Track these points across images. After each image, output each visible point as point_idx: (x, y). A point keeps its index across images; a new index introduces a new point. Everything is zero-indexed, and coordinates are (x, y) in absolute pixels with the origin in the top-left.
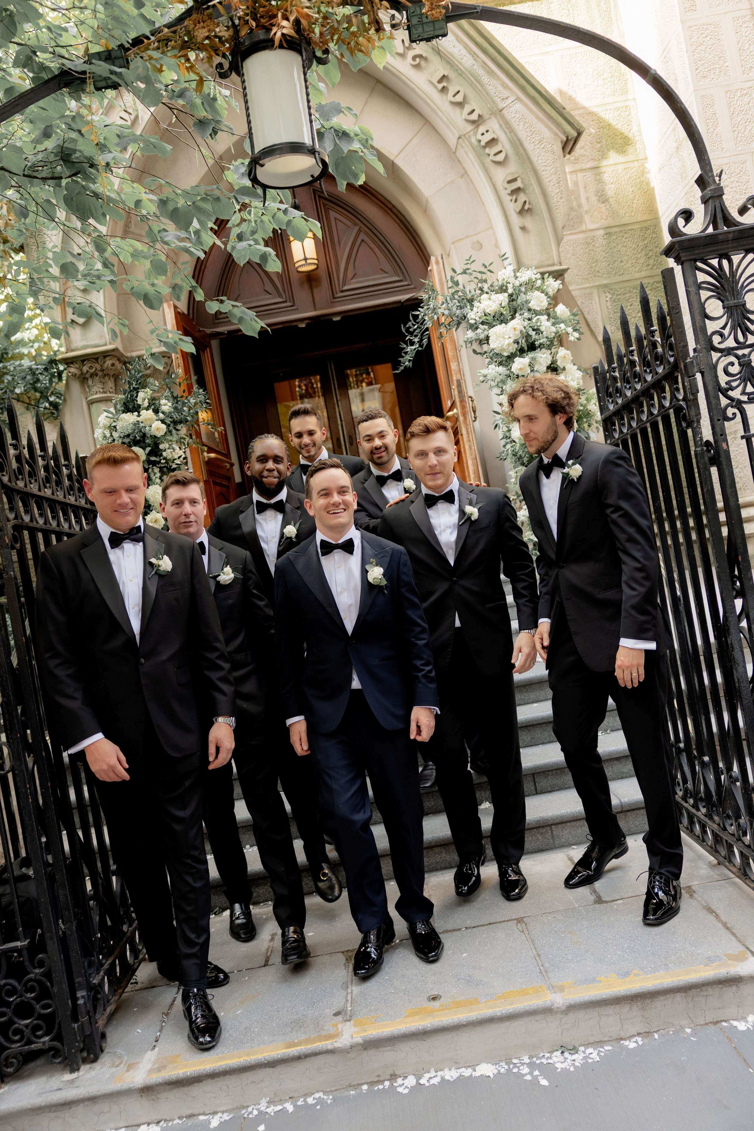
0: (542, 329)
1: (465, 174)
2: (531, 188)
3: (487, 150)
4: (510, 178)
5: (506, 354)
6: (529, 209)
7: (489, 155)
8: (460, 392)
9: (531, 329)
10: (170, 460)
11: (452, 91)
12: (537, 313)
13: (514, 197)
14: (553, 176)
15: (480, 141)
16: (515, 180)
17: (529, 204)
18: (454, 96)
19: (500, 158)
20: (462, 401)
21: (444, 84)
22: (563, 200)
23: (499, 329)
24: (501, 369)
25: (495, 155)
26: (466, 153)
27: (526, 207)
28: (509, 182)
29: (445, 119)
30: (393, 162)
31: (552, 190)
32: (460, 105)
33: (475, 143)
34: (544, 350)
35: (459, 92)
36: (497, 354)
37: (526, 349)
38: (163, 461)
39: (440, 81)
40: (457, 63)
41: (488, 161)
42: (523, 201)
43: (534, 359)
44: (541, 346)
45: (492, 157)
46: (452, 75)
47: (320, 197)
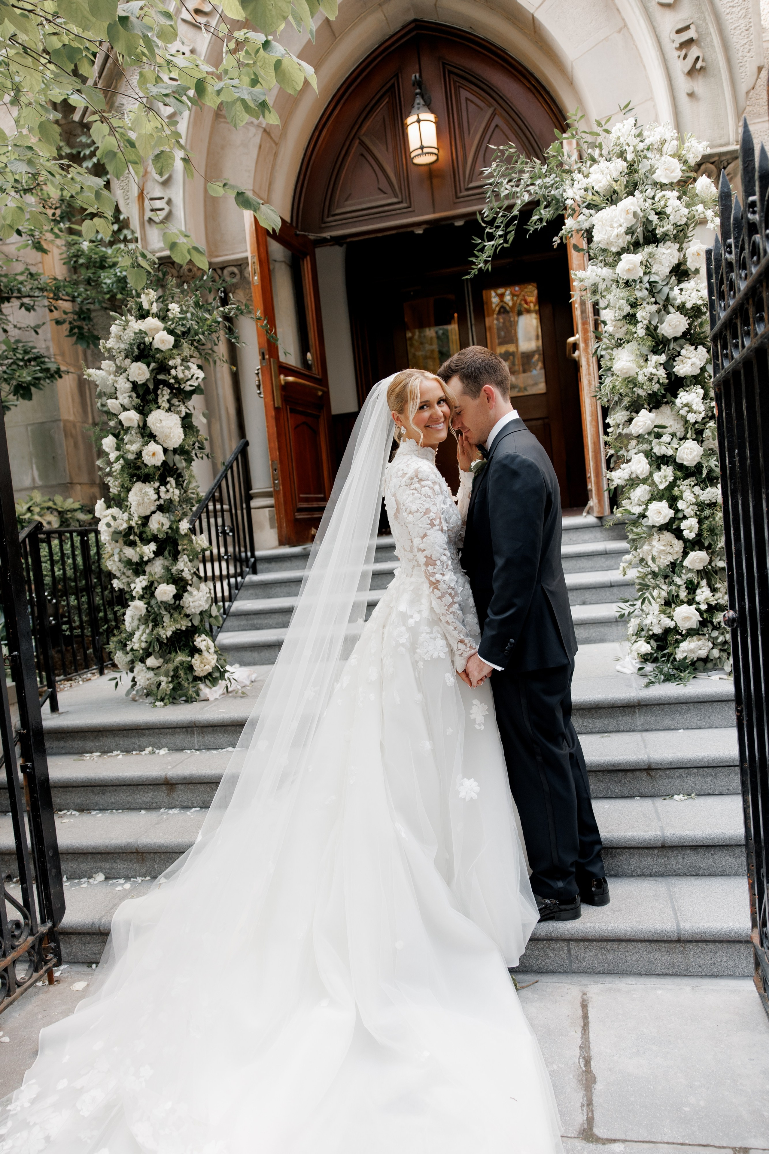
0: (668, 211)
1: (624, 28)
2: (708, 39)
4: (680, 26)
5: (614, 250)
6: (702, 68)
9: (653, 212)
12: (663, 187)
13: (684, 52)
14: (741, 21)
16: (687, 28)
17: (703, 61)
22: (752, 53)
23: (609, 212)
24: (606, 272)
27: (698, 66)
28: (678, 32)
30: (533, 16)
31: (737, 40)
34: (669, 243)
36: (604, 251)
37: (641, 241)
38: (172, 381)
41: (653, 4)
42: (695, 57)
43: (651, 255)
44: (665, 238)
47: (450, 72)
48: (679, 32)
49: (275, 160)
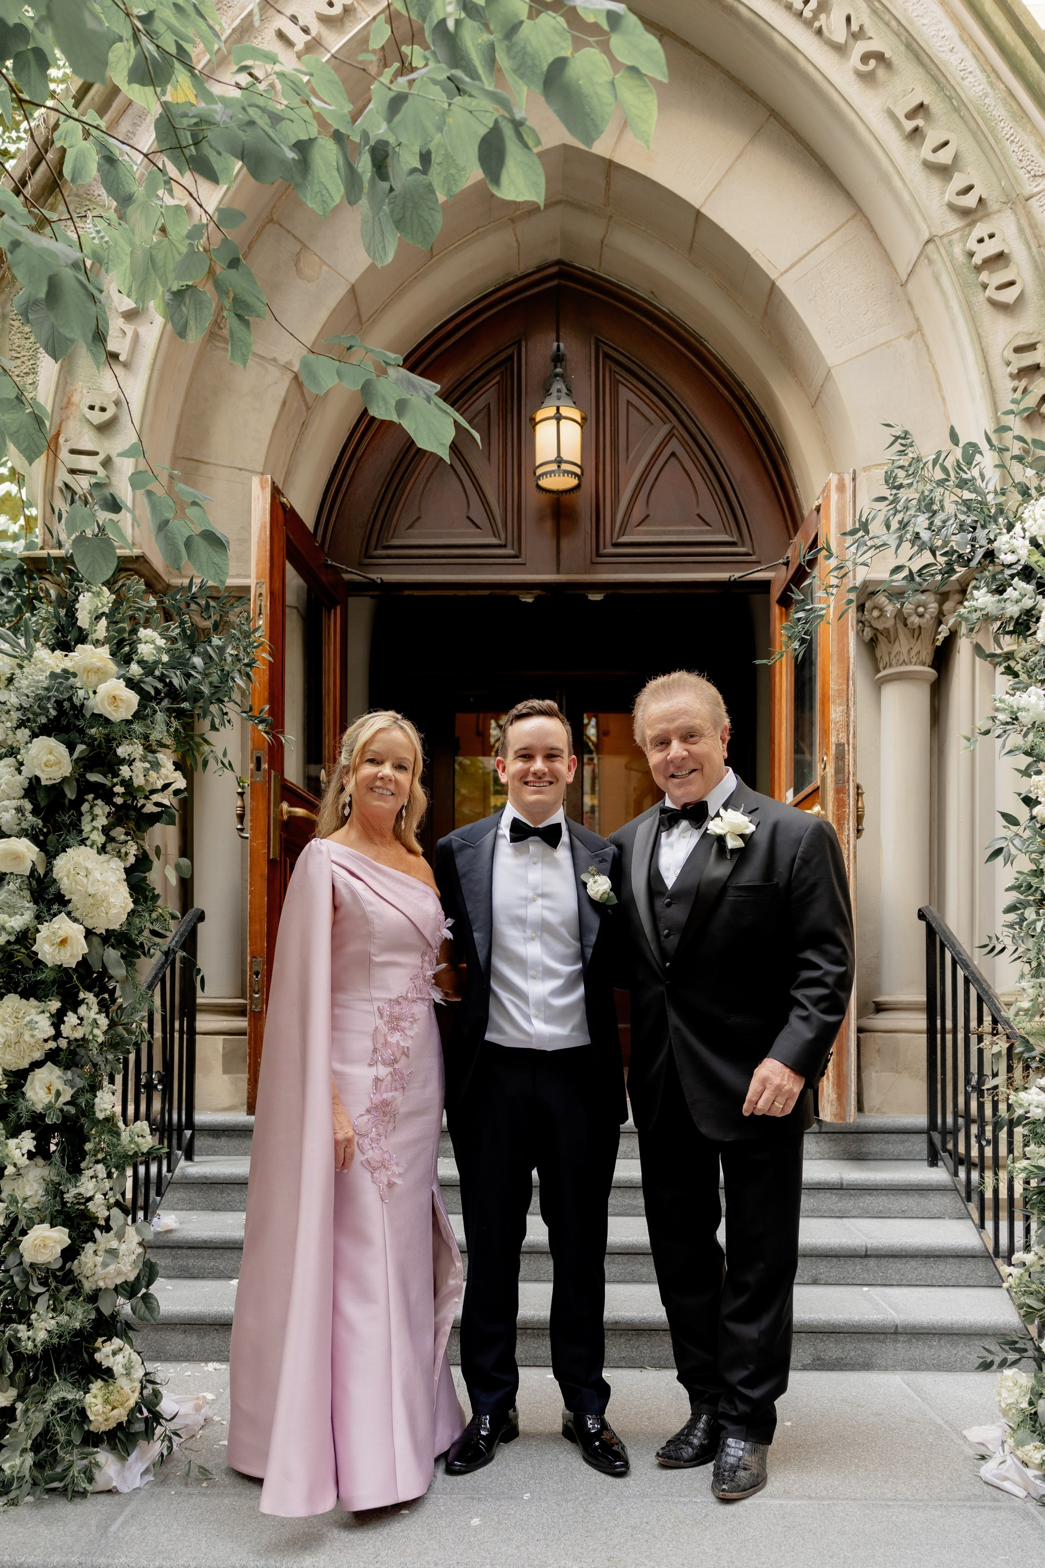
1: (918, 331)
3: (984, 276)
4: (1021, 342)
7: (985, 286)
8: (840, 770)
10: (140, 788)
11: (933, 138)
15: (971, 255)
16: (1031, 347)
18: (935, 150)
19: (1008, 296)
20: (840, 790)
21: (919, 122)
25: (1000, 287)
26: (937, 279)
27: (1044, 410)
28: (1020, 347)
29: (907, 197)
30: (773, 284)
32: (944, 171)
33: (961, 258)
35: (946, 143)
38: (119, 789)
39: (910, 116)
40: (953, 82)
41: (980, 299)
42: (1040, 394)
45: (991, 292)
46: (937, 106)
47: (606, 356)
48: (1018, 350)
49: (301, 433)
